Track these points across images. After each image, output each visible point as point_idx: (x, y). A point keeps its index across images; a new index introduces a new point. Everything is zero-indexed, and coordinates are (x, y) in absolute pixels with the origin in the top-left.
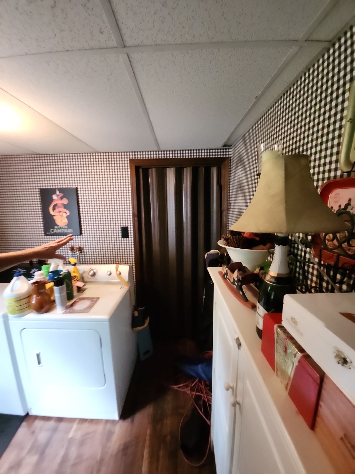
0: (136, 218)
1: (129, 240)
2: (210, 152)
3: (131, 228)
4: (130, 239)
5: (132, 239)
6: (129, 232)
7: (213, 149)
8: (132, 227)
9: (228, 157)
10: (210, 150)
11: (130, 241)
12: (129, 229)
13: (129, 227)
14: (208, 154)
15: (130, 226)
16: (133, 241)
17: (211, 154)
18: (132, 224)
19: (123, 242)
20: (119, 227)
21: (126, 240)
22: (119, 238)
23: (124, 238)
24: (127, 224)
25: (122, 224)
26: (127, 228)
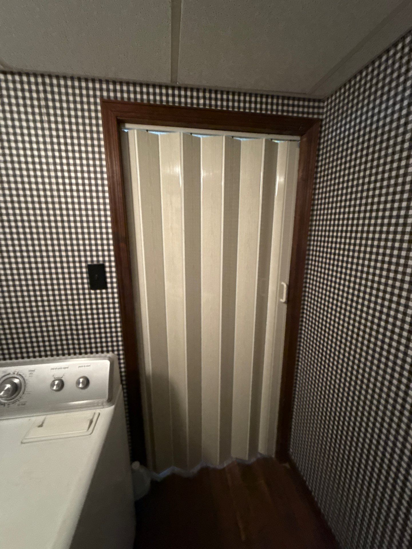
3: (110, 267)
5: (116, 290)
6: (108, 275)
7: (289, 98)
8: (113, 264)
9: (318, 120)
10: (283, 98)
11: (110, 295)
14: (280, 108)
16: (116, 295)
18: (113, 259)
19: (93, 296)
20: (84, 265)
21: (101, 293)
22: (83, 289)
23: (95, 289)
24: (101, 259)
25: (89, 259)
26: (103, 266)
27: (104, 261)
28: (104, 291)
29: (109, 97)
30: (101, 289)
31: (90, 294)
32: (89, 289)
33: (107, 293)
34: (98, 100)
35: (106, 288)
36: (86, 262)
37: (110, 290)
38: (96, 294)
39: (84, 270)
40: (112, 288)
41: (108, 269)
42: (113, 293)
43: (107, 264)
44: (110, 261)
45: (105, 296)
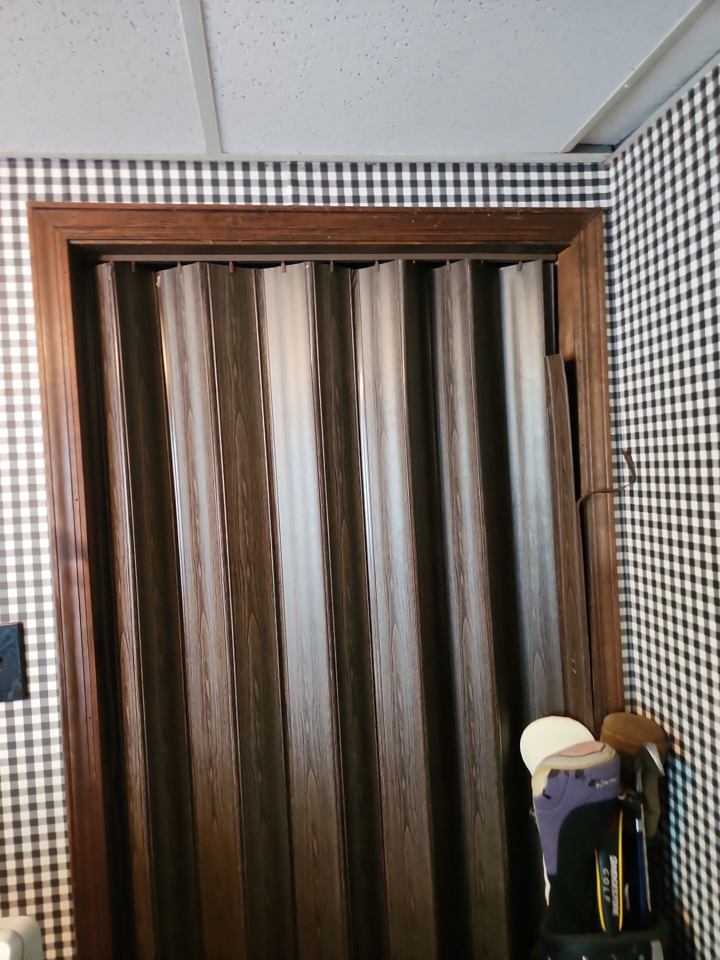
0: (79, 567)
1: (27, 712)
2: (500, 183)
3: (41, 631)
4: (35, 703)
5: (54, 701)
6: (32, 656)
7: (513, 168)
8: (50, 622)
9: (598, 211)
10: (500, 168)
11: (36, 719)
12: (31, 640)
13: (31, 624)
14: (493, 191)
15: (40, 615)
16: (55, 717)
17: (507, 191)
18: (49, 606)
21: (10, 714)
24: (13, 609)
26: (20, 630)
28: (18, 705)
29: (49, 196)
30: (9, 699)
34: (22, 205)
35: (25, 695)
40: (44, 695)
42: (45, 710)
45: (19, 721)
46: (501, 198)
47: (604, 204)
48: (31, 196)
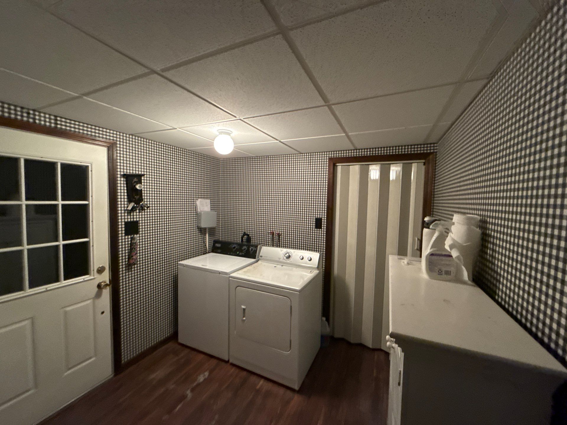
6: (323, 223)
8: (326, 219)
9: (433, 152)
19: (316, 232)
20: (314, 218)
21: (319, 231)
22: (313, 228)
23: (317, 229)
24: (321, 216)
25: (316, 216)
26: (321, 219)
27: (322, 217)
28: (320, 230)
29: (331, 156)
30: (319, 229)
31: (315, 230)
32: (315, 228)
33: (321, 231)
34: (328, 158)
35: (321, 229)
36: (315, 217)
37: (323, 230)
38: (317, 231)
39: (314, 220)
40: (324, 229)
41: (323, 221)
42: (324, 231)
43: (323, 218)
44: (324, 217)
45: (320, 232)
46: (411, 151)
47: (435, 151)
48: (329, 156)
